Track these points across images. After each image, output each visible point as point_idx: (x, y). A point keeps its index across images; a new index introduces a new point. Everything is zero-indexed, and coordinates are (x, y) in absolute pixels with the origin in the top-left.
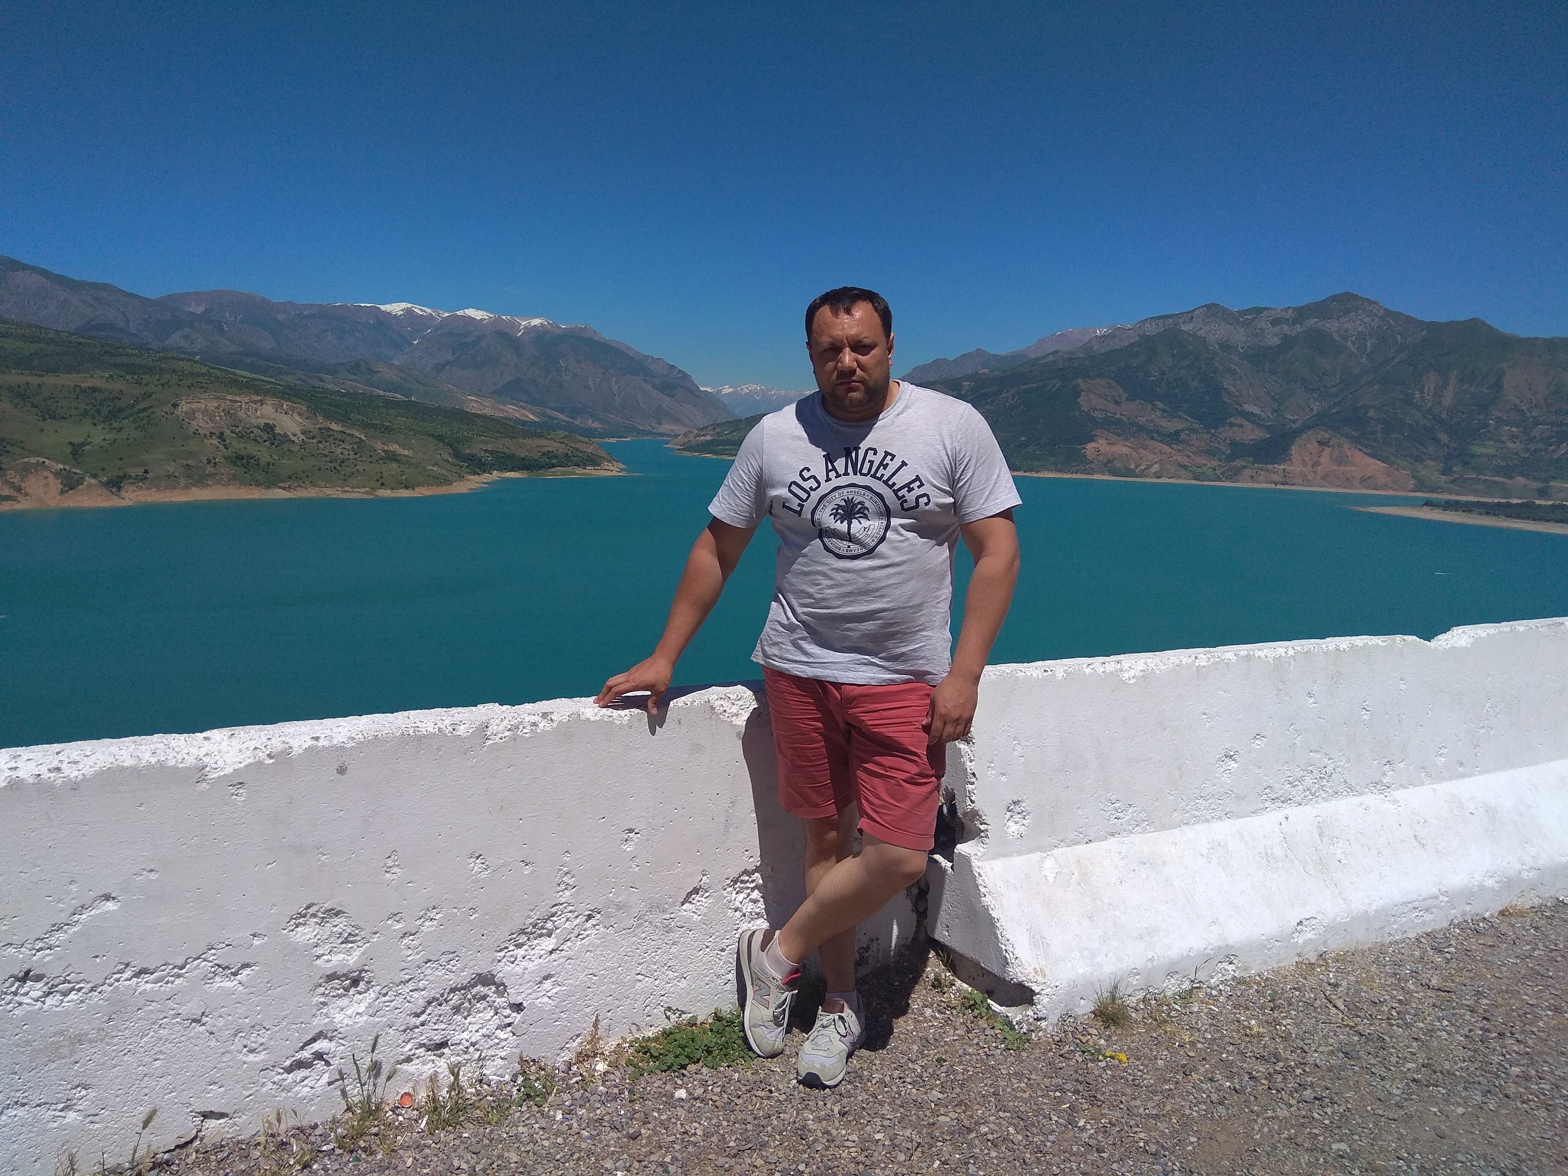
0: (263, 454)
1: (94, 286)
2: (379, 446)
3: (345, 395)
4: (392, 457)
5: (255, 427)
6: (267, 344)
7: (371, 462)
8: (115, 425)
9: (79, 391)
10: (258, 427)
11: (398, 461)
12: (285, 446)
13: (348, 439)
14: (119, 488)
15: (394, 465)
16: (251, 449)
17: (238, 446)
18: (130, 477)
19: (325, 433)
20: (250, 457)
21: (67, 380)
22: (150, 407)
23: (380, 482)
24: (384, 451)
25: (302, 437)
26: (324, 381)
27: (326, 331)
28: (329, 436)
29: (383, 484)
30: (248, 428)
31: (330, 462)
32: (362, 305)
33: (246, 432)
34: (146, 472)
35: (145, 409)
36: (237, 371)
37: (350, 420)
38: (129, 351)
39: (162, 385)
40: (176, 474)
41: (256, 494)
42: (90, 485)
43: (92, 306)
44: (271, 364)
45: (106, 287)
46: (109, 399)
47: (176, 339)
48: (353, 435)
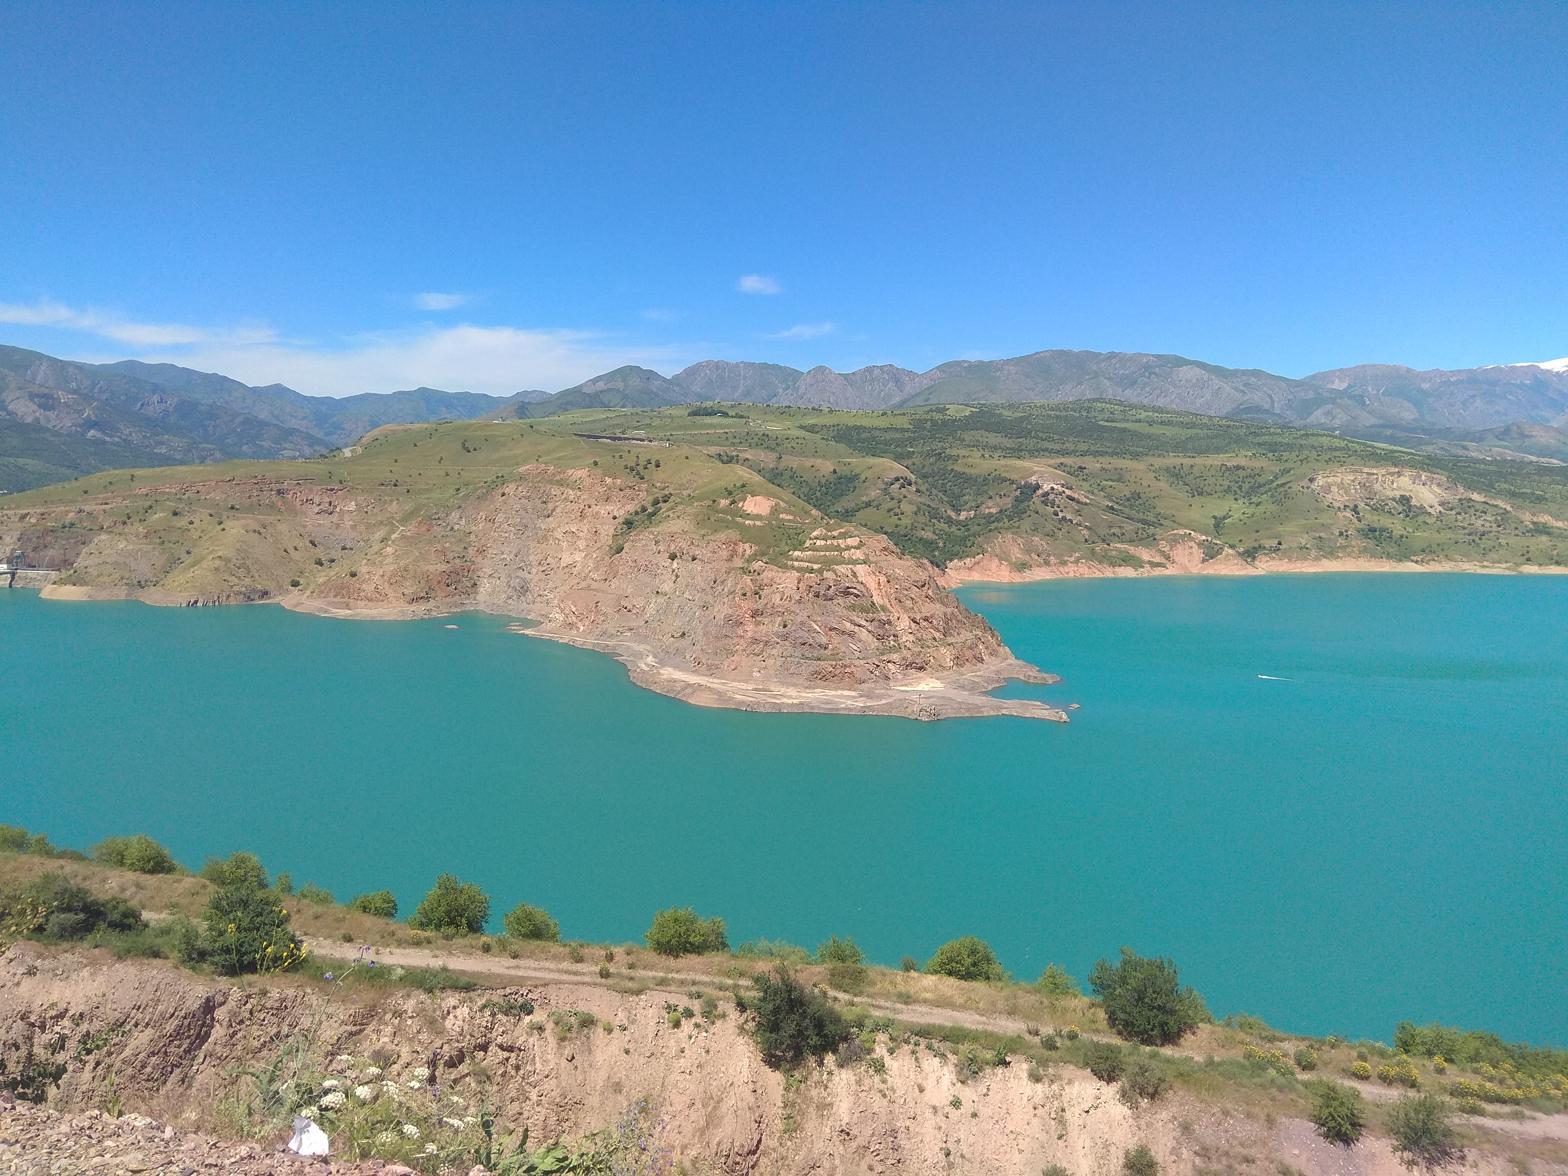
0: (1397, 527)
1: (1245, 373)
2: (1527, 518)
3: (1490, 463)
4: (1541, 530)
5: (1390, 499)
6: (1408, 414)
7: (1517, 535)
8: (1254, 499)
9: (1225, 469)
10: (1394, 499)
11: (1548, 533)
12: (1420, 519)
13: (1491, 510)
14: (1254, 558)
15: (1544, 538)
16: (1386, 521)
17: (1371, 519)
18: (1264, 548)
19: (1466, 505)
20: (1383, 530)
21: (1215, 460)
22: (1288, 482)
23: (1526, 557)
24: (1534, 523)
25: (1440, 508)
26: (1468, 450)
27: (1474, 396)
28: (1469, 507)
29: (1528, 560)
30: (1383, 501)
31: (1469, 535)
32: (1518, 365)
33: (1380, 505)
34: (1280, 543)
35: (1284, 484)
36: (1376, 444)
37: (1495, 489)
38: (1272, 430)
39: (1301, 461)
40: (1308, 546)
41: (1387, 567)
42: (1228, 555)
43: (1242, 391)
44: (1411, 435)
45: (1256, 373)
46: (1250, 476)
47: (1318, 416)
48: (1496, 506)
